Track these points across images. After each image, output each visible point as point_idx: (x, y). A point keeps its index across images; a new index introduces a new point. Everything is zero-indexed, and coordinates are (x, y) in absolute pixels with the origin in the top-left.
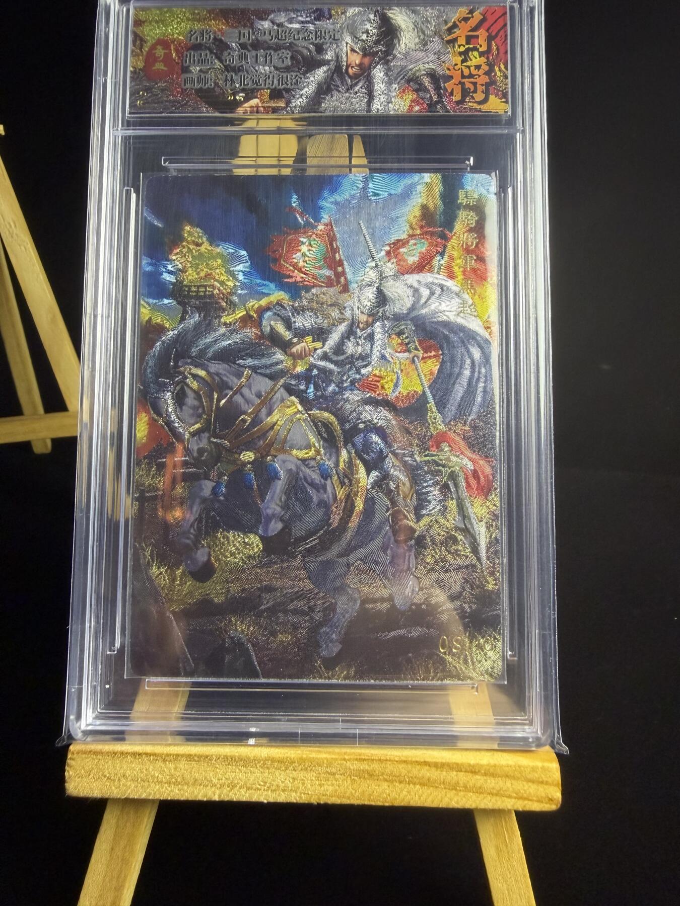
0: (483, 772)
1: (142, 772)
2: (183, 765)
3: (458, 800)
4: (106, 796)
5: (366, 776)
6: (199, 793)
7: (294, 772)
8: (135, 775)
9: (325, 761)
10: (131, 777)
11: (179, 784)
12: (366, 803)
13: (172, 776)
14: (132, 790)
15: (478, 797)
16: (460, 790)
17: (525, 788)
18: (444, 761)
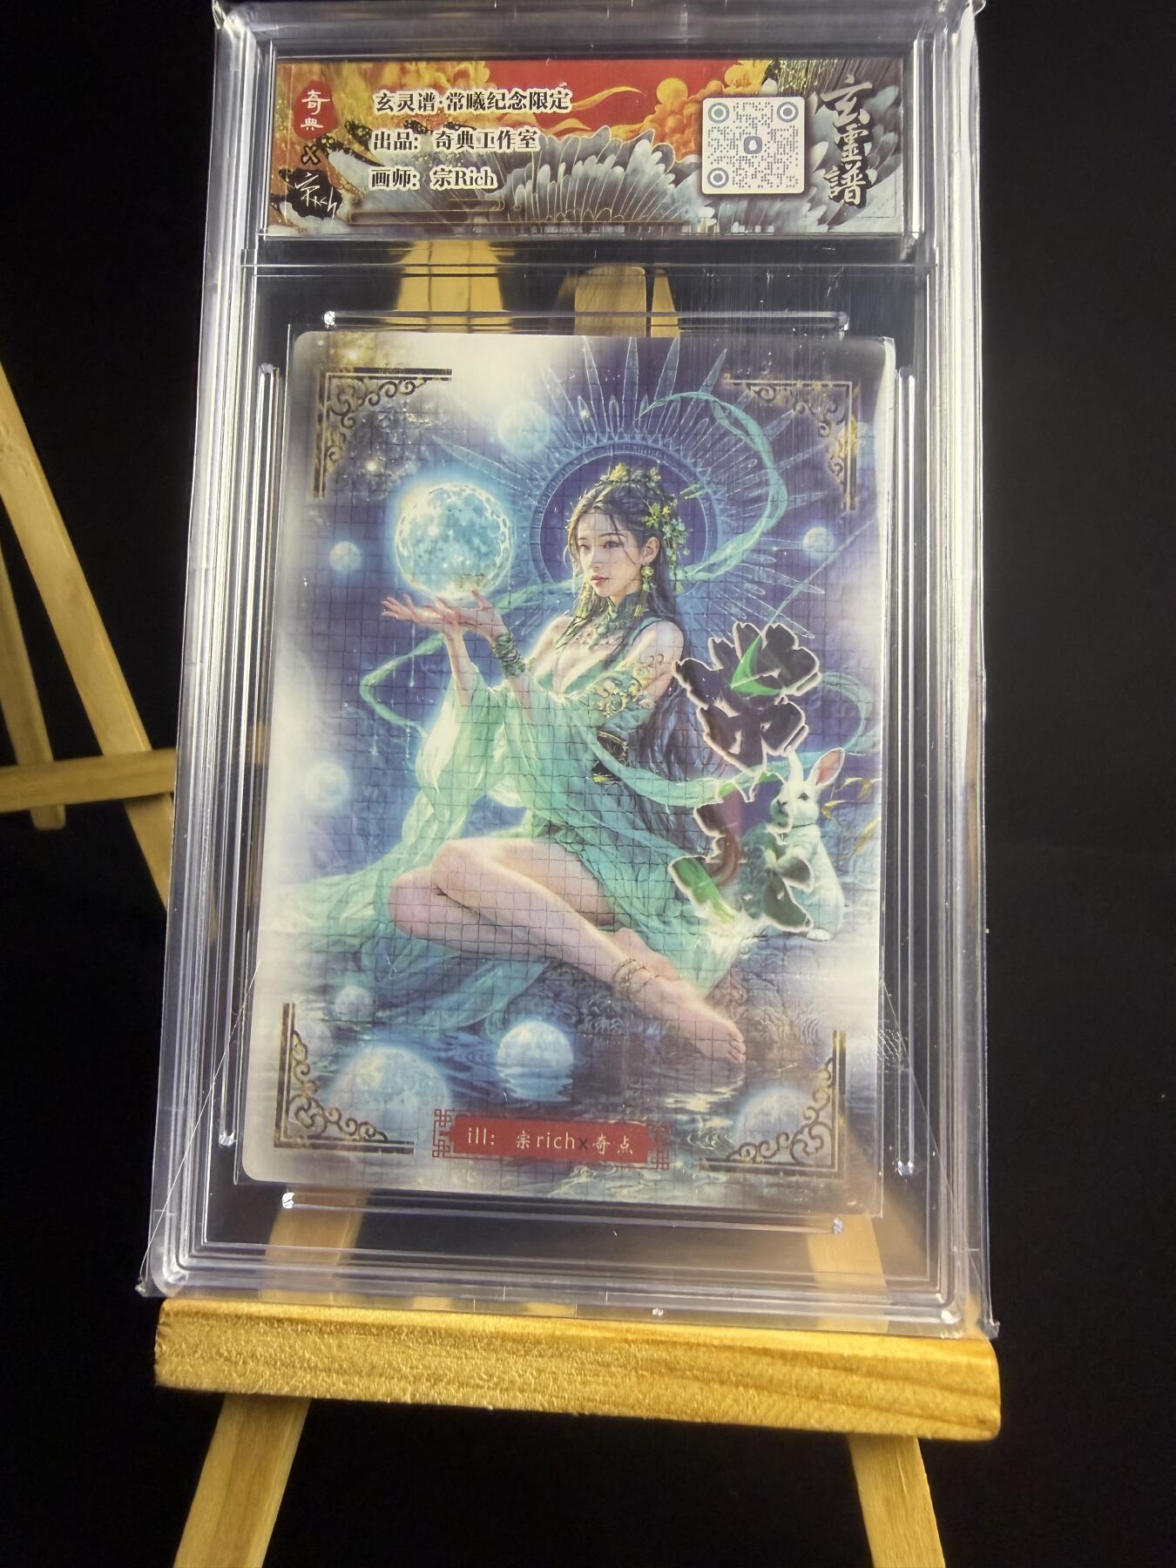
0: (865, 1369)
1: (282, 1351)
2: (352, 1341)
3: (820, 1418)
4: (222, 1389)
5: (663, 1370)
6: (378, 1390)
7: (540, 1360)
8: (271, 1356)
9: (593, 1343)
10: (266, 1358)
11: (346, 1372)
12: (663, 1416)
13: (333, 1359)
14: (266, 1381)
15: (855, 1413)
16: (825, 1401)
17: (939, 1400)
18: (798, 1349)
